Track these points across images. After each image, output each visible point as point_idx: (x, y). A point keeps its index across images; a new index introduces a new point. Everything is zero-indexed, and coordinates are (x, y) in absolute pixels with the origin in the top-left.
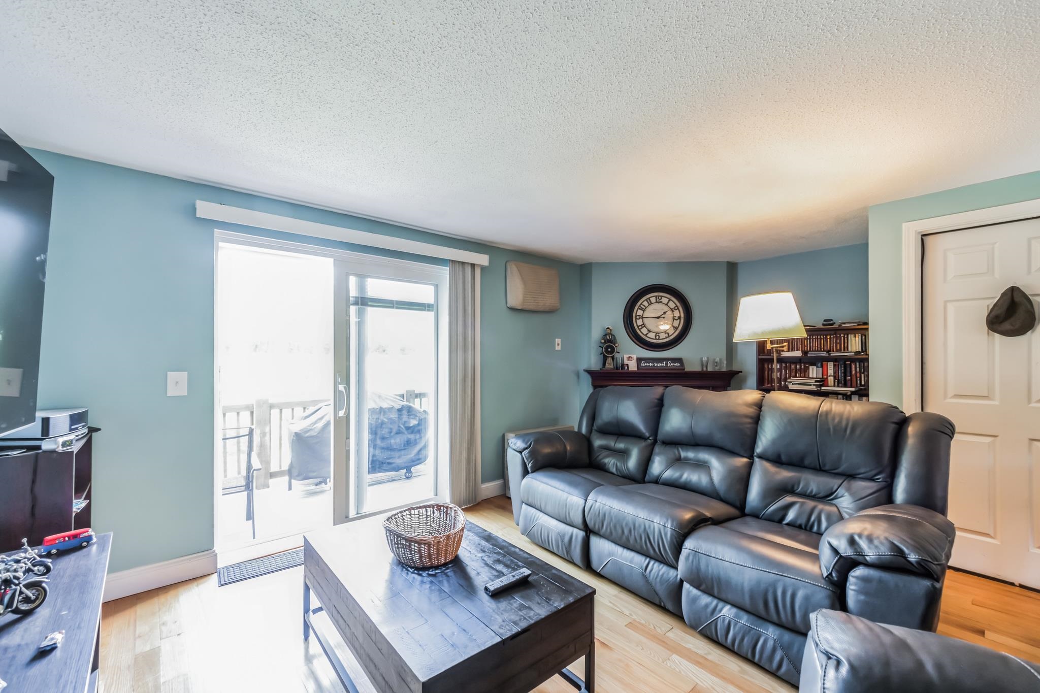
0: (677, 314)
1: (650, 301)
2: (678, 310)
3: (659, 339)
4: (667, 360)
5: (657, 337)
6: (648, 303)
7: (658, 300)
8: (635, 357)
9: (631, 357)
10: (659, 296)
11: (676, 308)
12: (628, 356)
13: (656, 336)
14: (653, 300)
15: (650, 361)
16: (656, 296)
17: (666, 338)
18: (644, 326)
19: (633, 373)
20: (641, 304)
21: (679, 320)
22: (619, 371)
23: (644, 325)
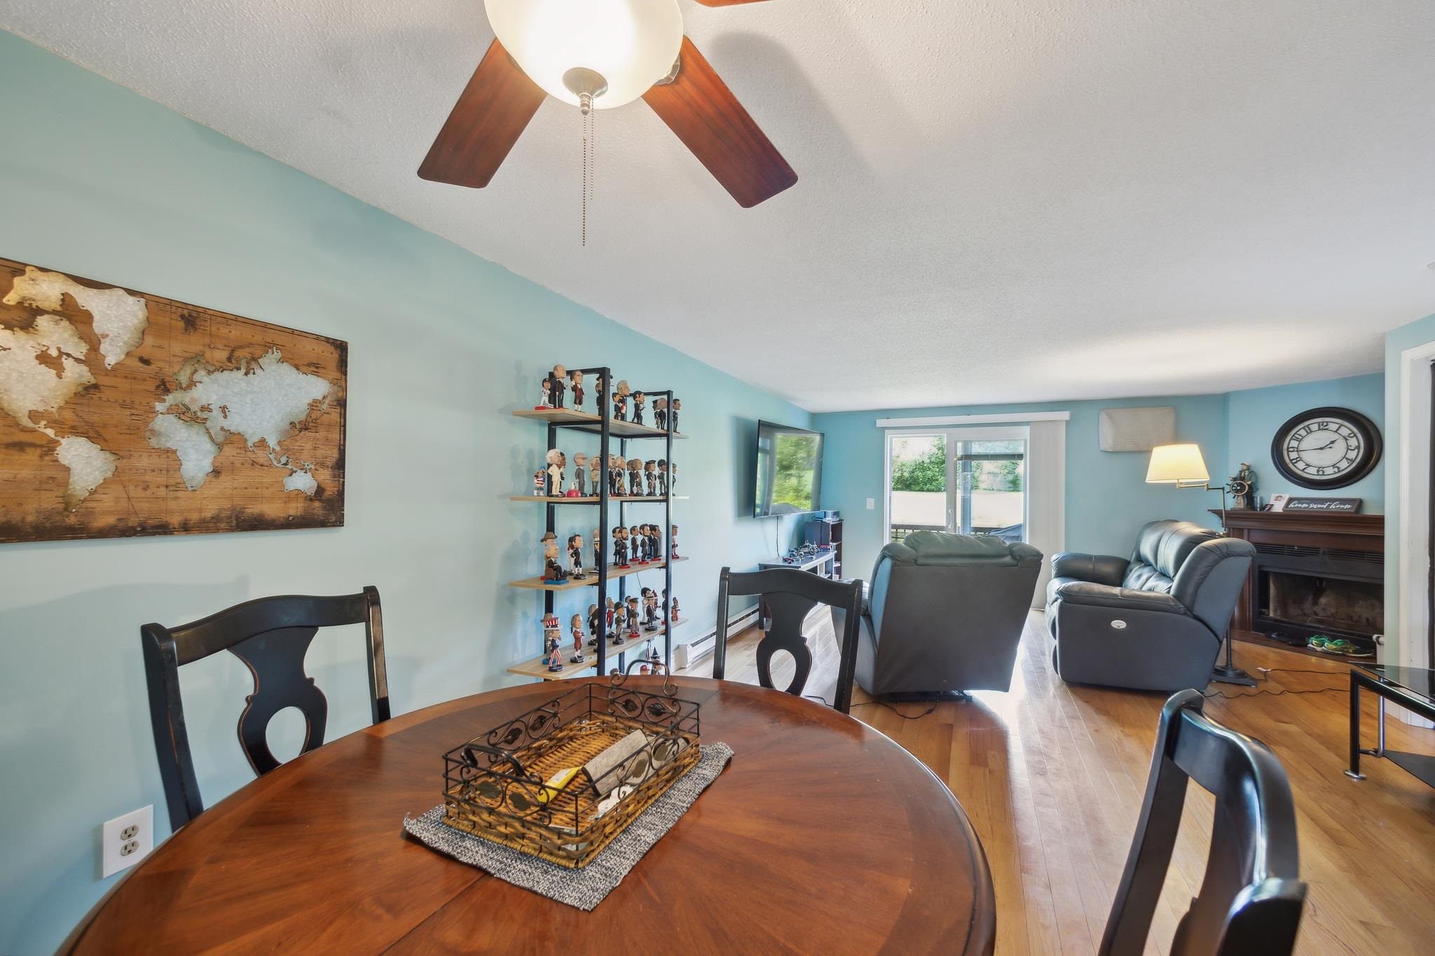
0: (1353, 442)
1: (1309, 429)
2: (1355, 438)
3: (1323, 475)
4: (1333, 500)
5: (1321, 473)
6: (1307, 432)
7: (1322, 427)
8: (1287, 497)
9: (1281, 496)
10: (1323, 422)
11: (1352, 435)
12: (1277, 495)
13: (1318, 471)
14: (1314, 427)
15: (1305, 501)
16: (1319, 423)
17: (1335, 473)
18: (1301, 460)
19: (1277, 514)
20: (1295, 433)
21: (1357, 450)
22: (1255, 512)
23: (1299, 459)
